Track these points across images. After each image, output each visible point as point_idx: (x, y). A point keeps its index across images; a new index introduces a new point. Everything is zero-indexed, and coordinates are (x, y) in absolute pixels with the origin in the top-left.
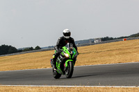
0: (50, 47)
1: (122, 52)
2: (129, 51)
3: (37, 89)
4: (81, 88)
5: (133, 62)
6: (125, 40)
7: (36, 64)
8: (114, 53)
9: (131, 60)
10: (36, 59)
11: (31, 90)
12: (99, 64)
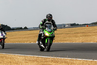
0: (34, 28)
1: (85, 34)
2: (89, 34)
3: (24, 57)
4: (54, 59)
5: (92, 42)
6: (87, 26)
7: (24, 39)
8: (79, 35)
9: (91, 41)
10: (24, 36)
11: (19, 57)
12: (68, 42)
